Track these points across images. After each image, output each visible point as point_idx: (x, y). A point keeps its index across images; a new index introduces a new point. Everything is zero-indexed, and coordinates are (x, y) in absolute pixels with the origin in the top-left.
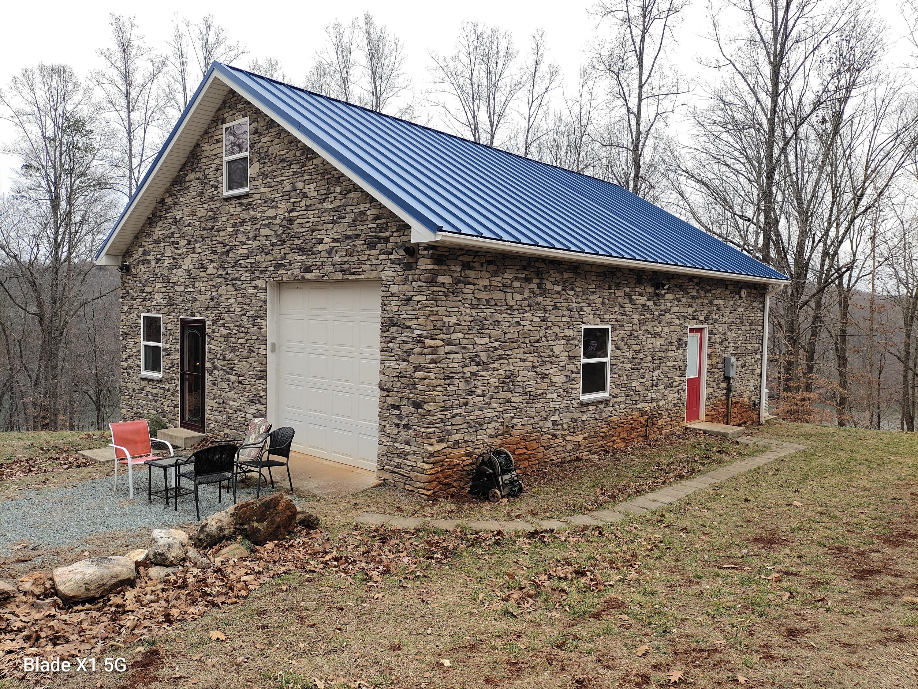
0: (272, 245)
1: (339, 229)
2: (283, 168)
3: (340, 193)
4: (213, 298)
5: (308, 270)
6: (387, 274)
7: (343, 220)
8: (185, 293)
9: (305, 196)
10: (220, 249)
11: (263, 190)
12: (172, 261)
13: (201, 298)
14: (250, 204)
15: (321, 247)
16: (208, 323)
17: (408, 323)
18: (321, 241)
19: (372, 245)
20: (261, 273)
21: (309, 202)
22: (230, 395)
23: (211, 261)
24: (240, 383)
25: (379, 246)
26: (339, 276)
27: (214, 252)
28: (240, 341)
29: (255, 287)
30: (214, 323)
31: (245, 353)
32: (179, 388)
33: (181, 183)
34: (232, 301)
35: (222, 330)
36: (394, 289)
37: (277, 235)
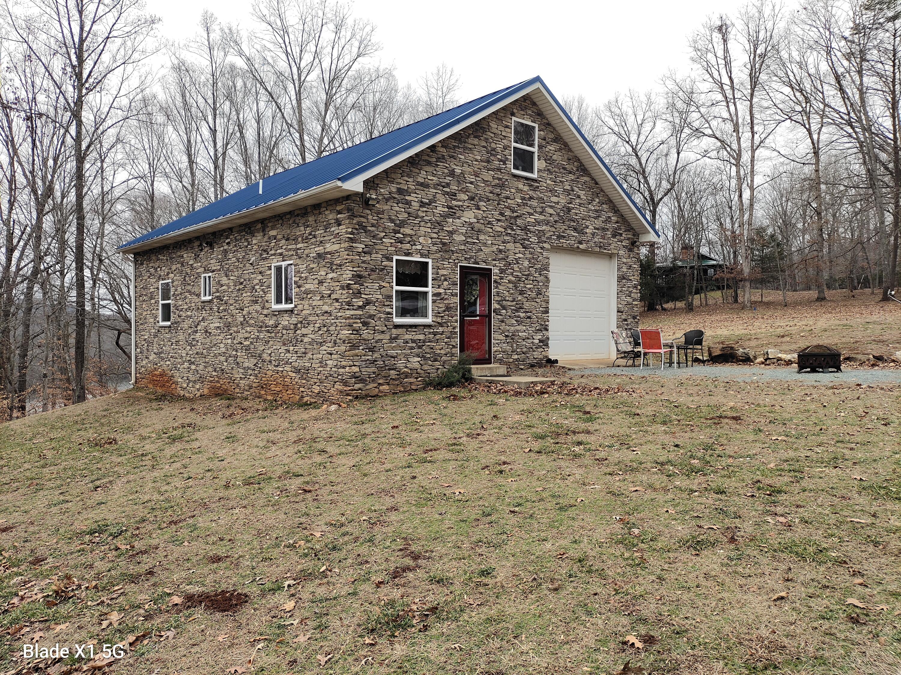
0: (556, 222)
1: (599, 223)
2: (564, 174)
3: (599, 203)
4: (500, 251)
5: (580, 243)
6: (621, 252)
7: (600, 219)
8: (465, 243)
9: (579, 197)
10: (508, 213)
11: (548, 182)
12: (446, 210)
13: (486, 250)
14: (538, 187)
15: (588, 231)
16: (495, 271)
17: (630, 278)
18: (587, 227)
19: (614, 236)
20: (547, 238)
21: (582, 202)
22: (519, 328)
23: (499, 220)
24: (529, 317)
25: (617, 237)
26: (598, 249)
27: (502, 214)
28: (528, 286)
29: (542, 248)
30: (502, 271)
31: (534, 295)
32: (458, 330)
33: (460, 142)
34: (521, 256)
35: (510, 277)
36: (625, 260)
37: (558, 214)
